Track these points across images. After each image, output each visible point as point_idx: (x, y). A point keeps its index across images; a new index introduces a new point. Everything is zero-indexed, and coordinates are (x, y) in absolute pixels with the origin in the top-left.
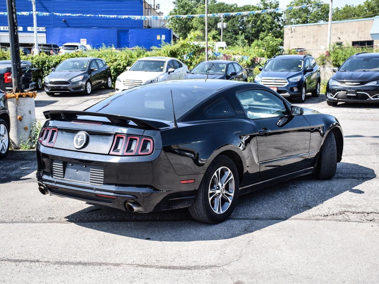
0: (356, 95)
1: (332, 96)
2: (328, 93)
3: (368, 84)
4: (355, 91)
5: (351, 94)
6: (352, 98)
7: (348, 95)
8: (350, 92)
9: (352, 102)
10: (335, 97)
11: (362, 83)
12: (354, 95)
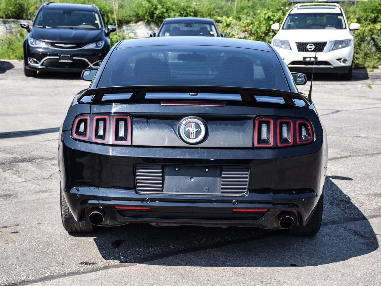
0: (72, 62)
1: (37, 63)
2: (30, 59)
3: (86, 47)
4: (71, 56)
5: (65, 60)
6: (67, 66)
7: (62, 61)
8: (64, 58)
9: (67, 71)
10: (42, 65)
11: (79, 45)
12: (70, 61)
